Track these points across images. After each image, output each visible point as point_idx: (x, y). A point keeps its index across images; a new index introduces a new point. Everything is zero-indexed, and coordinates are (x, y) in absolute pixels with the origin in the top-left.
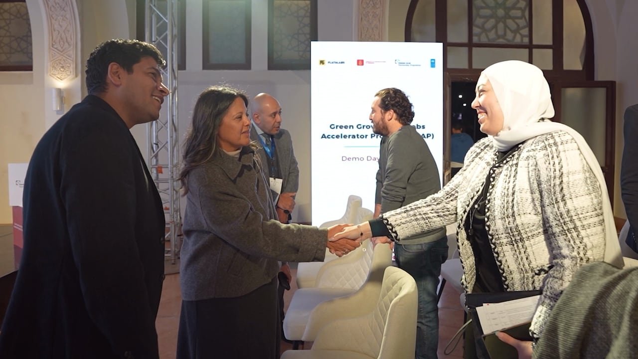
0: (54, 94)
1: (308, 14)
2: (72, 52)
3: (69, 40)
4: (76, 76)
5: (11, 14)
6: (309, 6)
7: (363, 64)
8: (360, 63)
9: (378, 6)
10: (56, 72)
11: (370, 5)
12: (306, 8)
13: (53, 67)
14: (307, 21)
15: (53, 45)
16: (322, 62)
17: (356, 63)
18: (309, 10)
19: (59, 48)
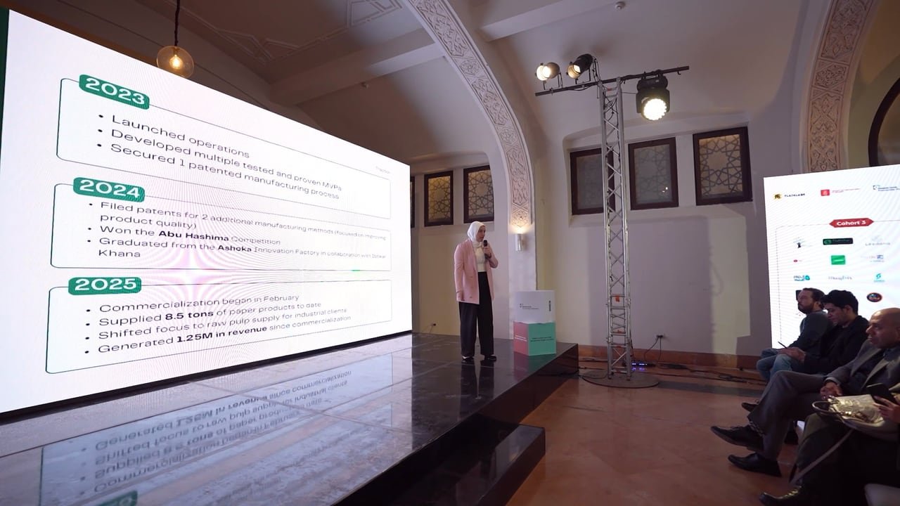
0: (517, 238)
1: (738, 148)
2: (528, 205)
3: (526, 196)
4: (532, 223)
5: (476, 180)
6: (739, 140)
7: (828, 194)
8: (825, 193)
9: (832, 129)
10: (516, 221)
11: (821, 130)
12: (735, 142)
13: (515, 217)
14: (737, 154)
15: (514, 201)
16: (777, 196)
17: (820, 193)
18: (739, 144)
19: (518, 203)
